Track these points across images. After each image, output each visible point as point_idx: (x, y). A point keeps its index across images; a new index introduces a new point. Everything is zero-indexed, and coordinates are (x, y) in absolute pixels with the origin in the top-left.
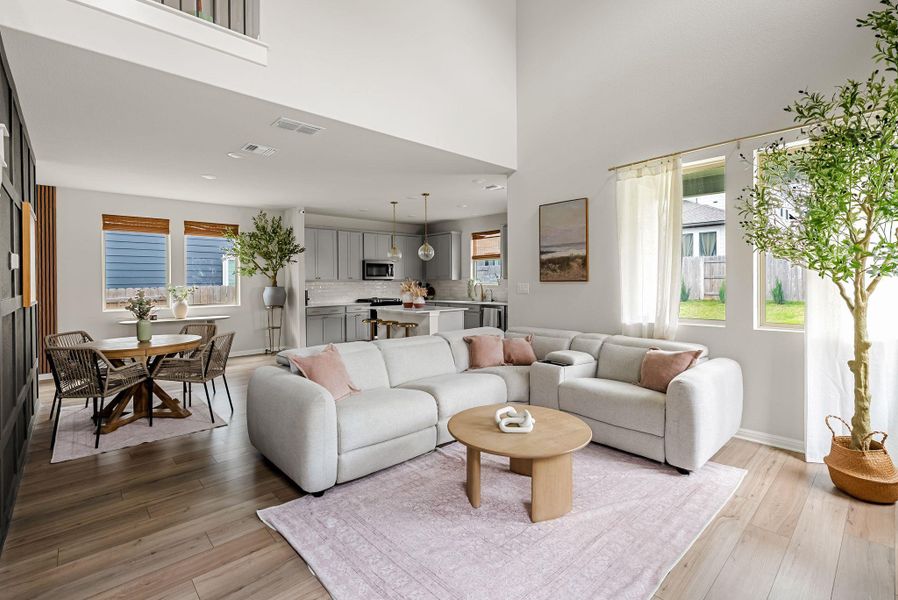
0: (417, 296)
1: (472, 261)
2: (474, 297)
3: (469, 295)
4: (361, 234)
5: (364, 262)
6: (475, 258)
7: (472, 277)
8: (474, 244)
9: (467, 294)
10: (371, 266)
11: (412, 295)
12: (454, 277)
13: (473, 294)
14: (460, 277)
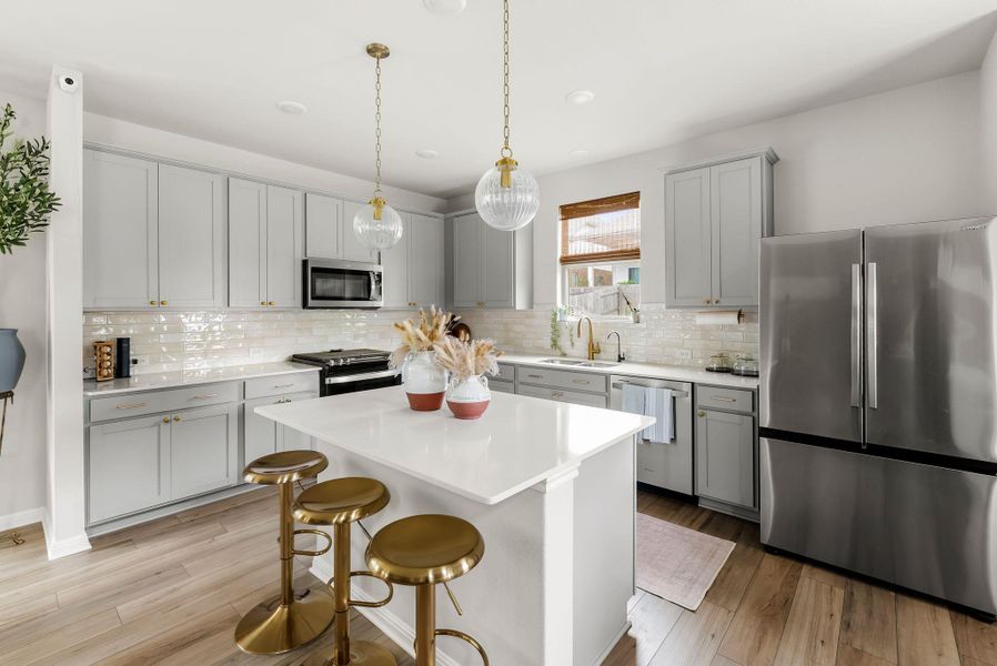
0: (465, 374)
1: (559, 265)
2: (568, 350)
3: (555, 344)
4: (299, 196)
5: (305, 263)
6: (565, 260)
7: (559, 305)
8: (565, 229)
9: (547, 343)
10: (322, 272)
11: (441, 366)
12: (520, 304)
13: (564, 342)
14: (531, 303)
